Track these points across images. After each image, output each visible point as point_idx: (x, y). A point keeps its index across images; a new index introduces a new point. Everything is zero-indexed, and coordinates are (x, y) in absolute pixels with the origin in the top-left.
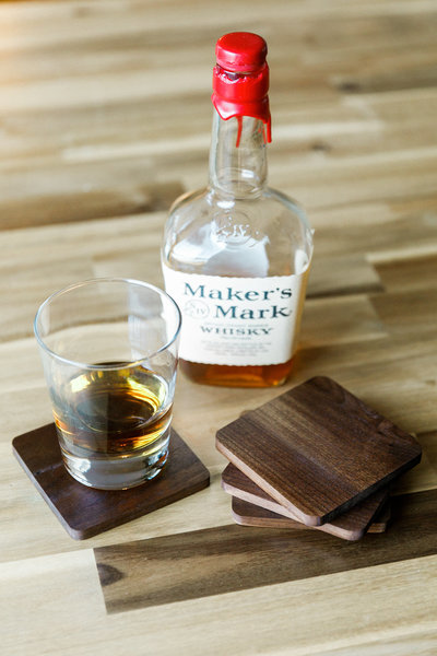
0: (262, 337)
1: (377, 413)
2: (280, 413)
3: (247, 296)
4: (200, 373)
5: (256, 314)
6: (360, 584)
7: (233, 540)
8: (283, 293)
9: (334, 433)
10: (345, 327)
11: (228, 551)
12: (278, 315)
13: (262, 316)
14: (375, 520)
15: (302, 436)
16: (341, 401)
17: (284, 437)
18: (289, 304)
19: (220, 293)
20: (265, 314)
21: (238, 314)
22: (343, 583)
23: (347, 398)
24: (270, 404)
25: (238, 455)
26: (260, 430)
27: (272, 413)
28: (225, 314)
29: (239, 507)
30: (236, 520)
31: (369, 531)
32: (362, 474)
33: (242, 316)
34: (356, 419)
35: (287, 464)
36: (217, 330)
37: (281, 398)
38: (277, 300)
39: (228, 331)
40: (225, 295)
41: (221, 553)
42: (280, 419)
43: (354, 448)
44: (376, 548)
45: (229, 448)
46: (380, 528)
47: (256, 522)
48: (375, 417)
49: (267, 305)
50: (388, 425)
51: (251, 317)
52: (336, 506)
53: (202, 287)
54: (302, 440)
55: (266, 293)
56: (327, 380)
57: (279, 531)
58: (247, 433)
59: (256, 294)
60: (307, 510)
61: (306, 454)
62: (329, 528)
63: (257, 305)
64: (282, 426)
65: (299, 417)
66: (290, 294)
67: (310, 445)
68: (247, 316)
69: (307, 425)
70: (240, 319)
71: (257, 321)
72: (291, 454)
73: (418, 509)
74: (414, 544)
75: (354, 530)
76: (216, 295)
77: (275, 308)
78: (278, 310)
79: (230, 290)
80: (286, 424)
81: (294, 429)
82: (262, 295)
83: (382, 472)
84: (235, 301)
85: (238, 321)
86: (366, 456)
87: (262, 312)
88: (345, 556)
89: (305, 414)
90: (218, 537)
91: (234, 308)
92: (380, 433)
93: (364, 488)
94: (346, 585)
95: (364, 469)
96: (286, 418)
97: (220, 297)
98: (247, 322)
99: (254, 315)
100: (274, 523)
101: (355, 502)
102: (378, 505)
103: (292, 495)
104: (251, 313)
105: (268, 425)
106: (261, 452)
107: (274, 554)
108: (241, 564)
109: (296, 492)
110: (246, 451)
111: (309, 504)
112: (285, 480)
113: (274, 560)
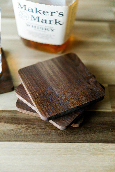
0: (50, 33)
1: (91, 73)
2: (50, 66)
3: (44, 12)
5: (48, 22)
6: (59, 151)
7: (13, 117)
8: (59, 14)
9: (69, 79)
11: (8, 122)
12: (57, 23)
13: (50, 23)
14: (75, 122)
15: (54, 78)
16: (77, 66)
17: (46, 77)
18: (63, 20)
19: (32, 9)
20: (52, 22)
21: (40, 20)
22: (51, 149)
23: (80, 64)
24: (47, 61)
27: (46, 65)
28: (35, 19)
29: (19, 104)
30: (16, 109)
31: (71, 126)
32: (74, 101)
33: (42, 21)
34: (81, 75)
35: (43, 89)
36: (32, 26)
37: (52, 60)
38: (56, 16)
39: (37, 27)
40: (34, 11)
41: (5, 122)
42: (48, 69)
43: (75, 88)
44: (72, 134)
45: (22, 77)
46: (77, 126)
47: (24, 112)
48: (89, 75)
49: (53, 18)
51: (46, 23)
52: (56, 114)
53: (25, 6)
54: (53, 80)
55: (52, 13)
56: (75, 55)
57: (33, 118)
58: (32, 72)
59: (48, 12)
61: (53, 87)
63: (48, 17)
64: (48, 72)
65: (56, 69)
66: (63, 15)
67: (56, 83)
68: (44, 22)
69: (59, 74)
70: (41, 23)
71: (48, 25)
72: (46, 85)
73: (97, 120)
74: (90, 136)
75: (62, 126)
76: (31, 10)
77: (56, 20)
78: (57, 21)
79: (36, 9)
80: (50, 71)
81: (52, 74)
82: (50, 14)
83: (84, 101)
84: (38, 15)
85: (40, 23)
86: (78, 92)
87: (50, 21)
89: (60, 68)
90: (7, 115)
91: (38, 17)
92: (89, 83)
93: (73, 107)
94: (52, 150)
95: (75, 98)
96: (51, 69)
97: (32, 11)
98: (44, 24)
99: (47, 22)
101: (66, 113)
102: (77, 116)
103: (39, 104)
104: (46, 21)
105: (42, 70)
106: (34, 82)
107: (27, 128)
108: (12, 129)
109: (41, 103)
110: (28, 80)
111: (44, 110)
112: (39, 97)
113: (26, 130)
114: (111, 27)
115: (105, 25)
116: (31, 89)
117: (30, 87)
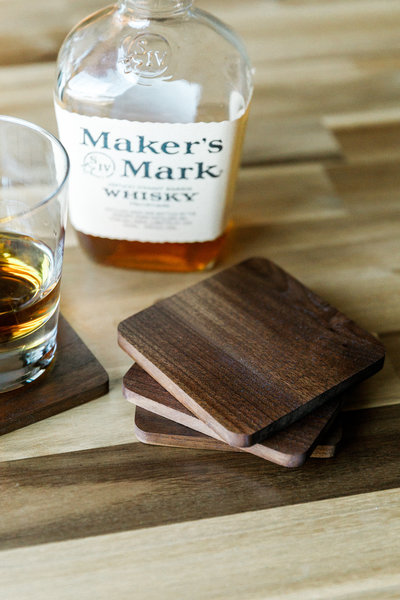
0: (183, 206)
1: (328, 305)
2: (204, 302)
3: (164, 147)
4: (106, 252)
5: (176, 174)
6: (299, 525)
7: (134, 463)
8: (211, 145)
9: (273, 328)
10: (293, 201)
11: (127, 477)
12: (205, 175)
13: (183, 176)
14: (322, 441)
15: (230, 331)
16: (283, 289)
17: (207, 332)
18: (219, 161)
19: (128, 143)
20: (187, 173)
21: (153, 171)
22: (275, 523)
23: (291, 285)
24: (190, 290)
25: (145, 353)
26: (176, 322)
27: (193, 301)
28: (136, 172)
29: (144, 420)
30: (140, 437)
31: (313, 456)
32: (307, 381)
33: (158, 176)
34: (302, 311)
35: (209, 366)
36: (126, 195)
37: (206, 283)
38: (201, 154)
39: (140, 196)
40: (135, 146)
41: (117, 479)
42: (203, 310)
43: (296, 347)
44: (322, 478)
45: (134, 344)
46: (328, 452)
47: (165, 440)
48: (326, 310)
49: (190, 161)
50: (342, 320)
51: (170, 177)
52: (270, 422)
53: (105, 135)
54: (228, 335)
55: (189, 145)
56: (266, 262)
57: (195, 453)
58: (158, 326)
59: (177, 145)
60: (231, 424)
61: (234, 354)
62: (261, 451)
63: (177, 160)
64: (205, 319)
65: (227, 307)
66: (220, 148)
67: (240, 343)
68: (164, 175)
69: (238, 318)
70: (155, 179)
71: (177, 182)
72: (214, 353)
73: (378, 428)
74: (370, 474)
75: (293, 454)
76: (123, 146)
77: (201, 165)
78: (205, 168)
79: (142, 139)
80: (211, 316)
81: (220, 323)
82: (183, 148)
83: (333, 379)
84: (148, 155)
85: (153, 181)
86: (313, 359)
87: (183, 170)
88: (280, 486)
89: (236, 304)
90: (116, 459)
91: (147, 164)
92: (332, 330)
93: (309, 398)
94: (280, 525)
95: (309, 375)
96: (211, 308)
97: (129, 149)
98: (165, 183)
99: (173, 175)
100: (189, 443)
101: (295, 418)
102: (325, 421)
103: (213, 405)
104: (170, 171)
105: (186, 317)
106: (176, 351)
107: (188, 482)
108: (143, 494)
109: (218, 402)
110: (156, 348)
111: (234, 418)
112: (205, 386)
113: (186, 490)
114: (332, 174)
115: (316, 169)
116: (175, 370)
117: (169, 365)
